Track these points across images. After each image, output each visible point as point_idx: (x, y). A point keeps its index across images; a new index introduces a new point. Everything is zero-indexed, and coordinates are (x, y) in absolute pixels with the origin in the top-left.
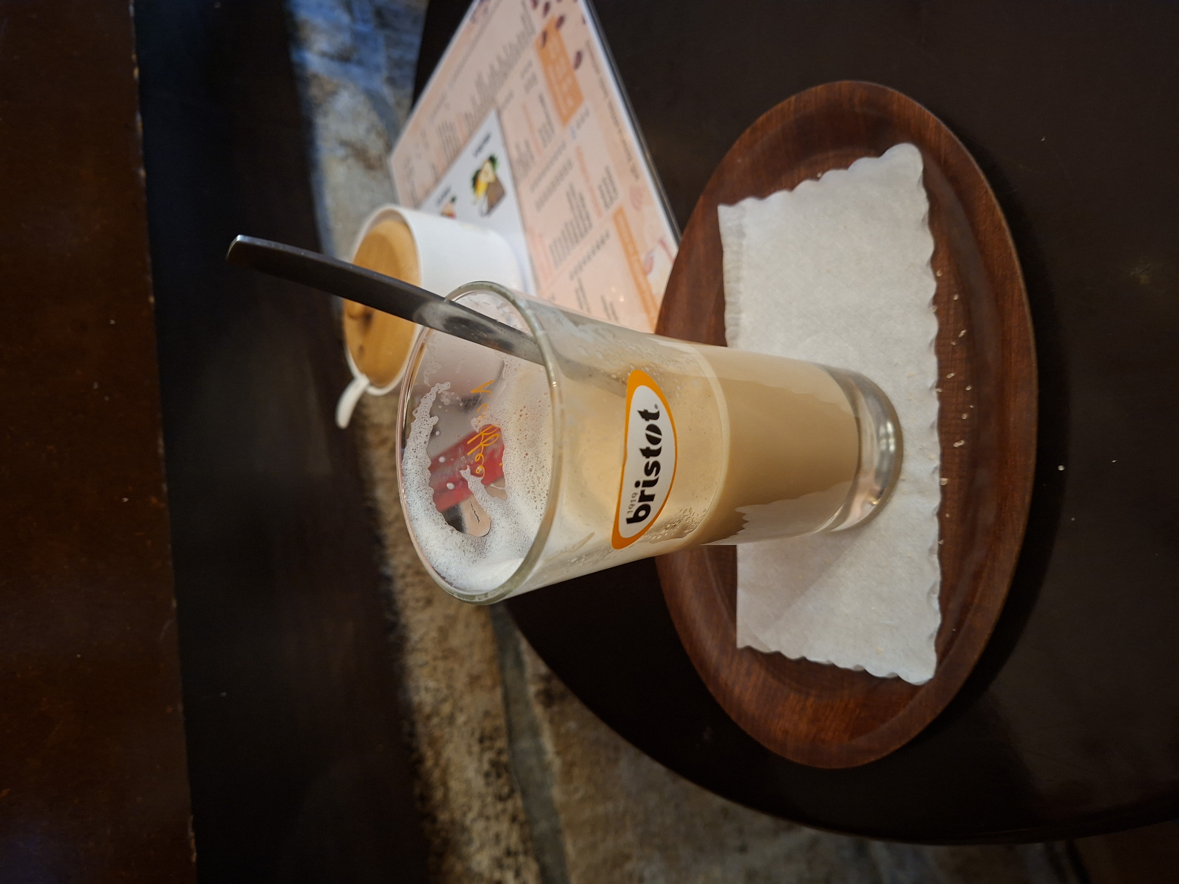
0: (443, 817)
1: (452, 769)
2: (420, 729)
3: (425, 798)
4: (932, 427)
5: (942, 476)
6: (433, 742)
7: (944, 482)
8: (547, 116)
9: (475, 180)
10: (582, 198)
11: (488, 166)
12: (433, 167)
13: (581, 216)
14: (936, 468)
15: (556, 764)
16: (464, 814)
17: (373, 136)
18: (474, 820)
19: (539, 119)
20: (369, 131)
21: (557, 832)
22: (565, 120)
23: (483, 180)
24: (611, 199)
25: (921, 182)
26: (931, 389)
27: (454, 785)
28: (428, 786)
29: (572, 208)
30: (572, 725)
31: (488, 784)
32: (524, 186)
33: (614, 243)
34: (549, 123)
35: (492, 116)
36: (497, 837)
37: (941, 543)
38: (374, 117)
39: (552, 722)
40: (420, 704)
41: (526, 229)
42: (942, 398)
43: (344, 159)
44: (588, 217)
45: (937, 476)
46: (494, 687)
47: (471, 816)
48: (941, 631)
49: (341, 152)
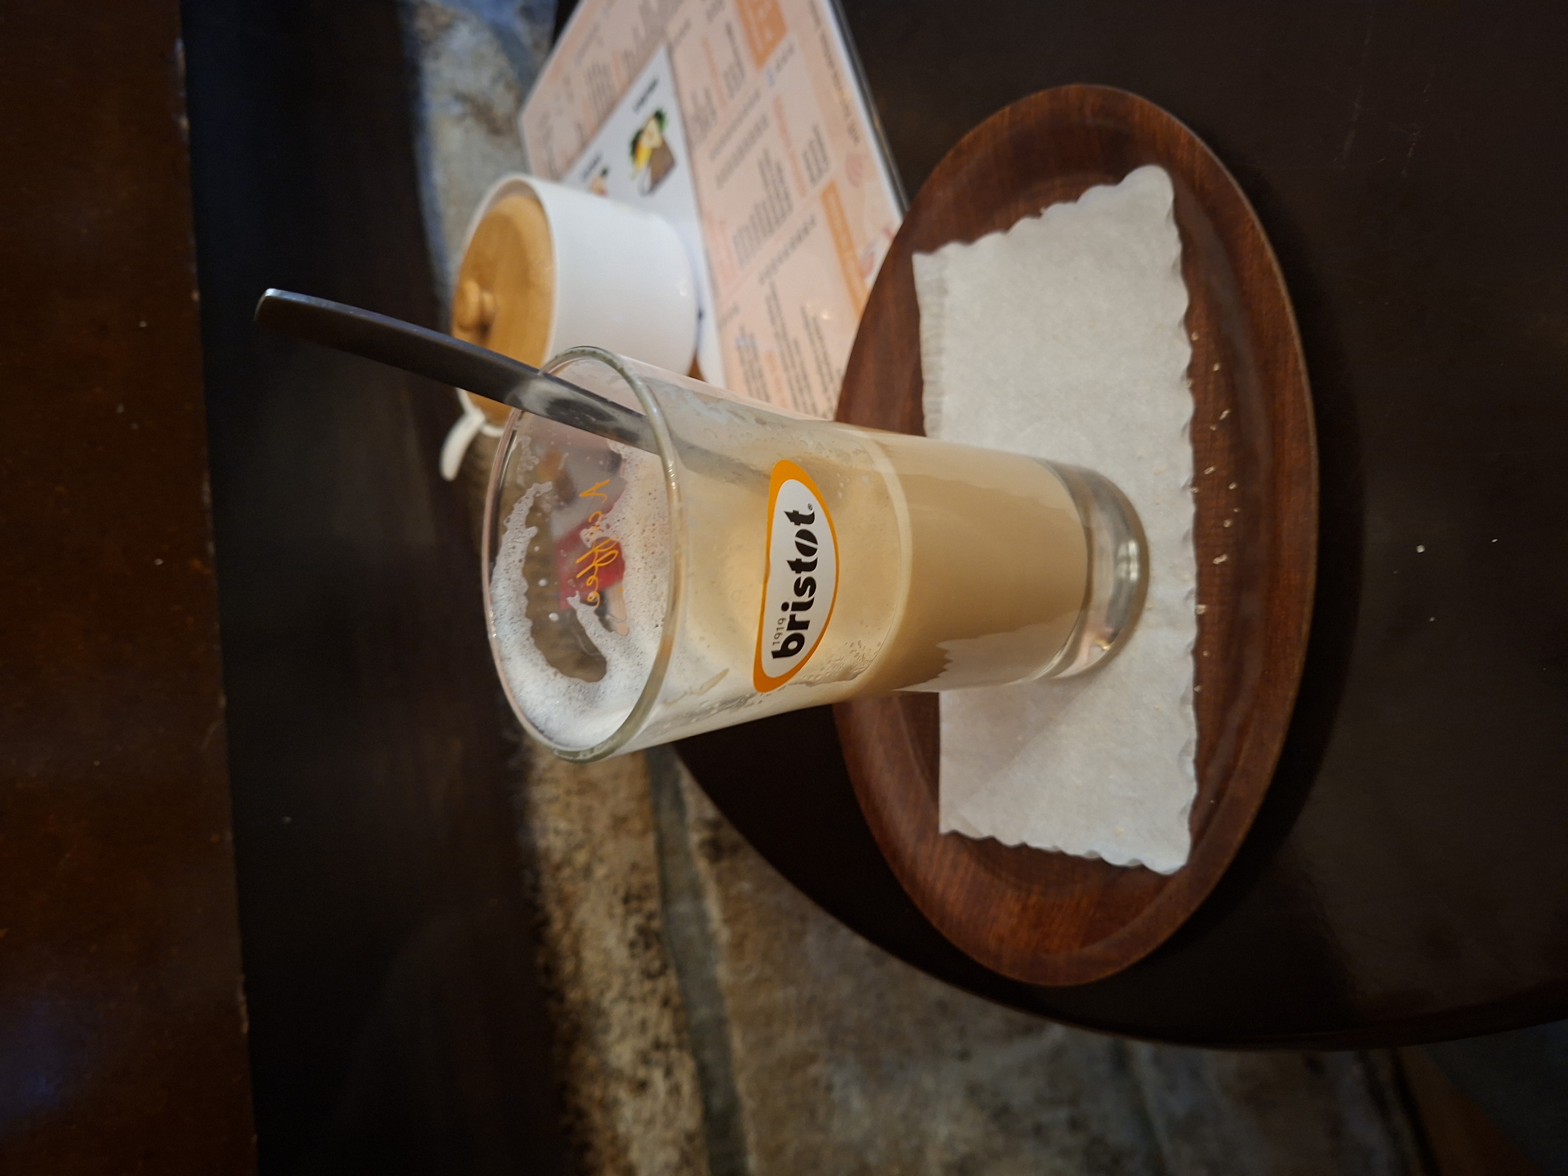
0: (574, 995)
1: (587, 934)
2: (547, 881)
3: (550, 970)
4: (1185, 539)
5: (1200, 601)
6: (563, 900)
7: (1201, 610)
8: (736, 53)
9: (635, 144)
10: (780, 170)
11: (653, 125)
12: (579, 127)
13: (778, 195)
14: (1190, 593)
15: (724, 935)
16: (602, 993)
17: (500, 88)
18: (615, 1001)
19: (724, 58)
20: (495, 81)
21: (721, 1023)
22: (760, 60)
23: (647, 144)
24: (820, 171)
25: (1171, 215)
26: (1184, 488)
27: (590, 956)
28: (555, 956)
29: (766, 183)
30: (746, 886)
31: (633, 956)
32: (702, 153)
33: (821, 234)
34: (739, 64)
35: (660, 55)
36: (643, 1026)
37: (1198, 689)
38: (502, 61)
39: (719, 880)
40: (548, 849)
41: (702, 213)
42: (1198, 500)
43: (461, 118)
44: (787, 197)
45: (1192, 603)
46: (644, 833)
47: (610, 995)
48: (1196, 804)
49: (457, 109)
